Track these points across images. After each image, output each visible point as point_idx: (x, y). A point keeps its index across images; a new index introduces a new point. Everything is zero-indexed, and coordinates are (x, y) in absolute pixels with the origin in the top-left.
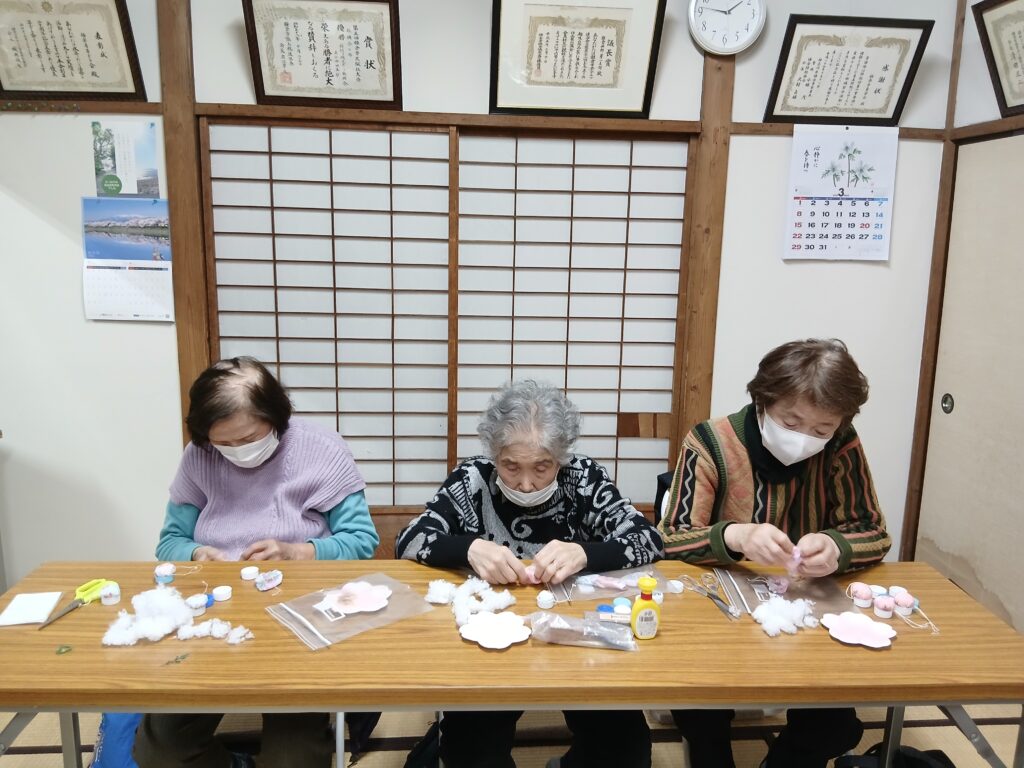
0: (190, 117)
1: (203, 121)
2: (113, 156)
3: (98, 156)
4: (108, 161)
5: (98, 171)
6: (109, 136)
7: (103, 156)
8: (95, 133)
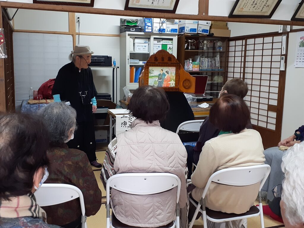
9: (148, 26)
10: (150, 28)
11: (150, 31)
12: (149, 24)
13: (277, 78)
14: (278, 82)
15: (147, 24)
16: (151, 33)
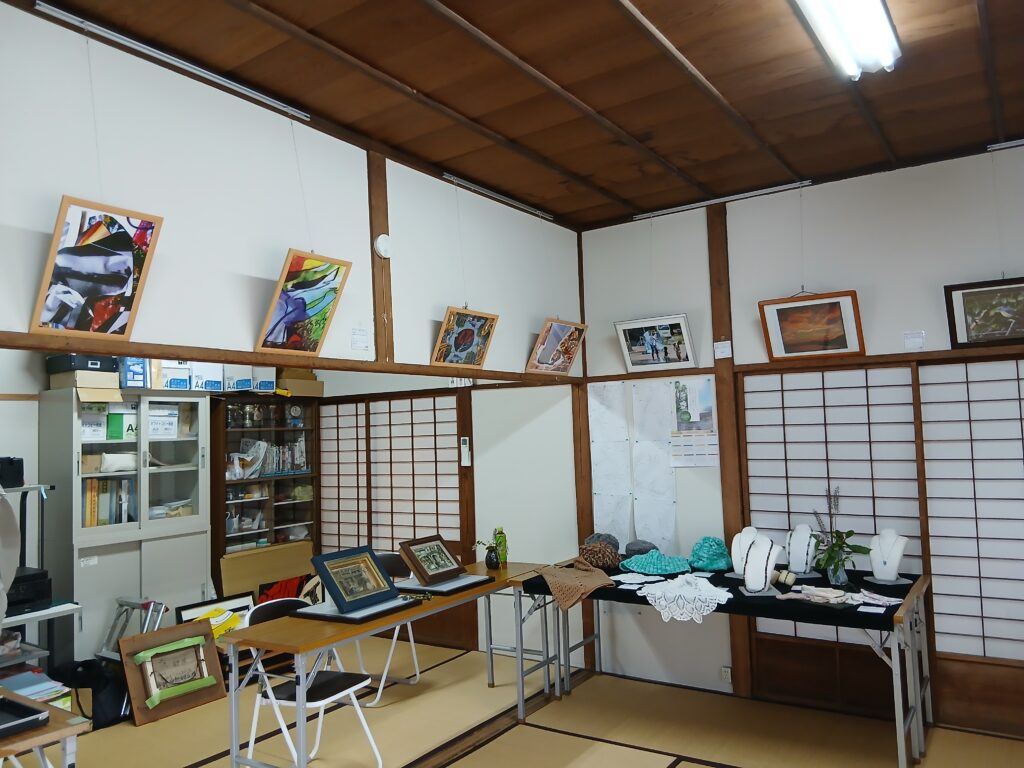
0: (731, 374)
1: (740, 376)
2: (686, 400)
3: (678, 401)
4: (683, 403)
5: (678, 409)
6: (684, 389)
7: (680, 400)
8: (677, 388)
9: (135, 373)
10: (141, 377)
11: (141, 384)
12: (138, 369)
13: (455, 481)
14: (457, 491)
15: (132, 368)
16: (144, 391)
